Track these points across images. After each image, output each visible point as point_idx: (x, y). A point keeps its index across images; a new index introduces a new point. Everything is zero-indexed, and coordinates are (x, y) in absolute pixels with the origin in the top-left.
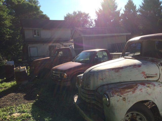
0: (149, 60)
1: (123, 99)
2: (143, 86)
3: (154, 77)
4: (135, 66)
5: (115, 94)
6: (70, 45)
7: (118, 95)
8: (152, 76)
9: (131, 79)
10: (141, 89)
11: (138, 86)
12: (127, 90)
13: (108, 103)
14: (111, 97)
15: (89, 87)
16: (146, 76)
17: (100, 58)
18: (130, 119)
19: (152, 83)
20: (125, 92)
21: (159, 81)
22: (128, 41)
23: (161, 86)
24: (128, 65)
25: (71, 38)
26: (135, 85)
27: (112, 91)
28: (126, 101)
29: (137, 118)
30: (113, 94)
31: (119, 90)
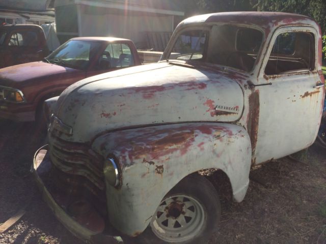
0: (224, 72)
1: (156, 169)
2: (206, 135)
3: (230, 113)
4: (191, 85)
5: (137, 158)
6: (46, 23)
7: (144, 161)
8: (228, 111)
9: (180, 118)
10: (202, 143)
11: (196, 136)
12: (169, 148)
13: (117, 181)
14: (126, 165)
15: (71, 133)
16: (214, 110)
17: (113, 59)
18: (167, 210)
19: (226, 128)
20: (164, 150)
21: (240, 122)
22: (180, 23)
23: (243, 136)
24: (176, 81)
25: (50, 5)
26: (188, 133)
27: (130, 149)
28: (165, 173)
29: (184, 207)
30: (133, 157)
31: (148, 147)
